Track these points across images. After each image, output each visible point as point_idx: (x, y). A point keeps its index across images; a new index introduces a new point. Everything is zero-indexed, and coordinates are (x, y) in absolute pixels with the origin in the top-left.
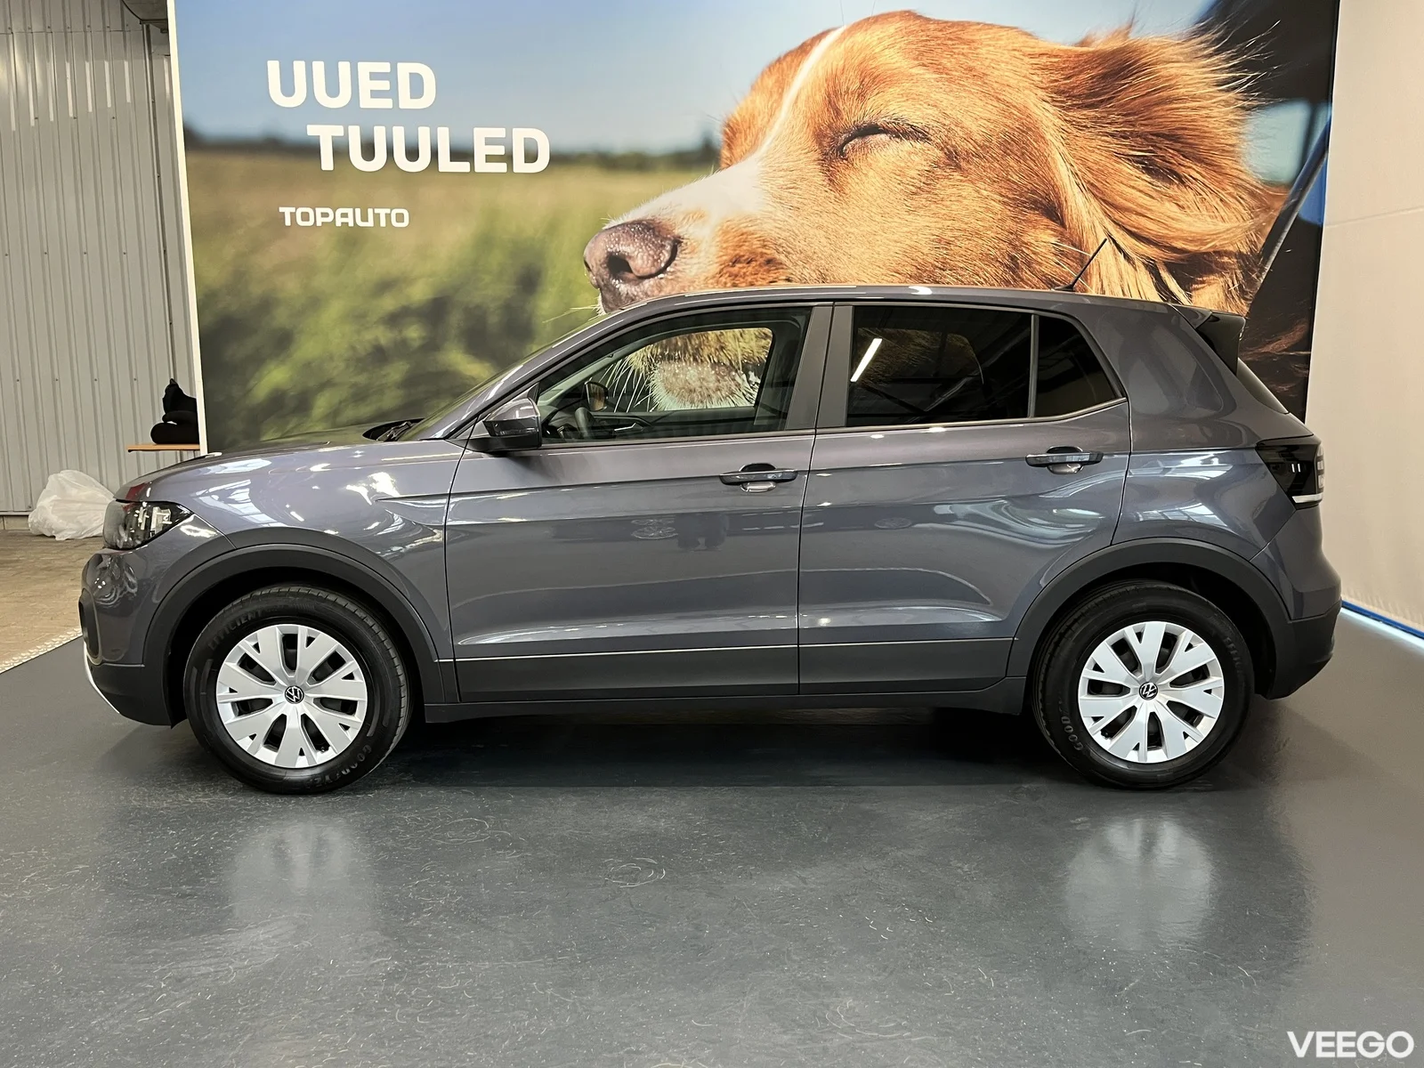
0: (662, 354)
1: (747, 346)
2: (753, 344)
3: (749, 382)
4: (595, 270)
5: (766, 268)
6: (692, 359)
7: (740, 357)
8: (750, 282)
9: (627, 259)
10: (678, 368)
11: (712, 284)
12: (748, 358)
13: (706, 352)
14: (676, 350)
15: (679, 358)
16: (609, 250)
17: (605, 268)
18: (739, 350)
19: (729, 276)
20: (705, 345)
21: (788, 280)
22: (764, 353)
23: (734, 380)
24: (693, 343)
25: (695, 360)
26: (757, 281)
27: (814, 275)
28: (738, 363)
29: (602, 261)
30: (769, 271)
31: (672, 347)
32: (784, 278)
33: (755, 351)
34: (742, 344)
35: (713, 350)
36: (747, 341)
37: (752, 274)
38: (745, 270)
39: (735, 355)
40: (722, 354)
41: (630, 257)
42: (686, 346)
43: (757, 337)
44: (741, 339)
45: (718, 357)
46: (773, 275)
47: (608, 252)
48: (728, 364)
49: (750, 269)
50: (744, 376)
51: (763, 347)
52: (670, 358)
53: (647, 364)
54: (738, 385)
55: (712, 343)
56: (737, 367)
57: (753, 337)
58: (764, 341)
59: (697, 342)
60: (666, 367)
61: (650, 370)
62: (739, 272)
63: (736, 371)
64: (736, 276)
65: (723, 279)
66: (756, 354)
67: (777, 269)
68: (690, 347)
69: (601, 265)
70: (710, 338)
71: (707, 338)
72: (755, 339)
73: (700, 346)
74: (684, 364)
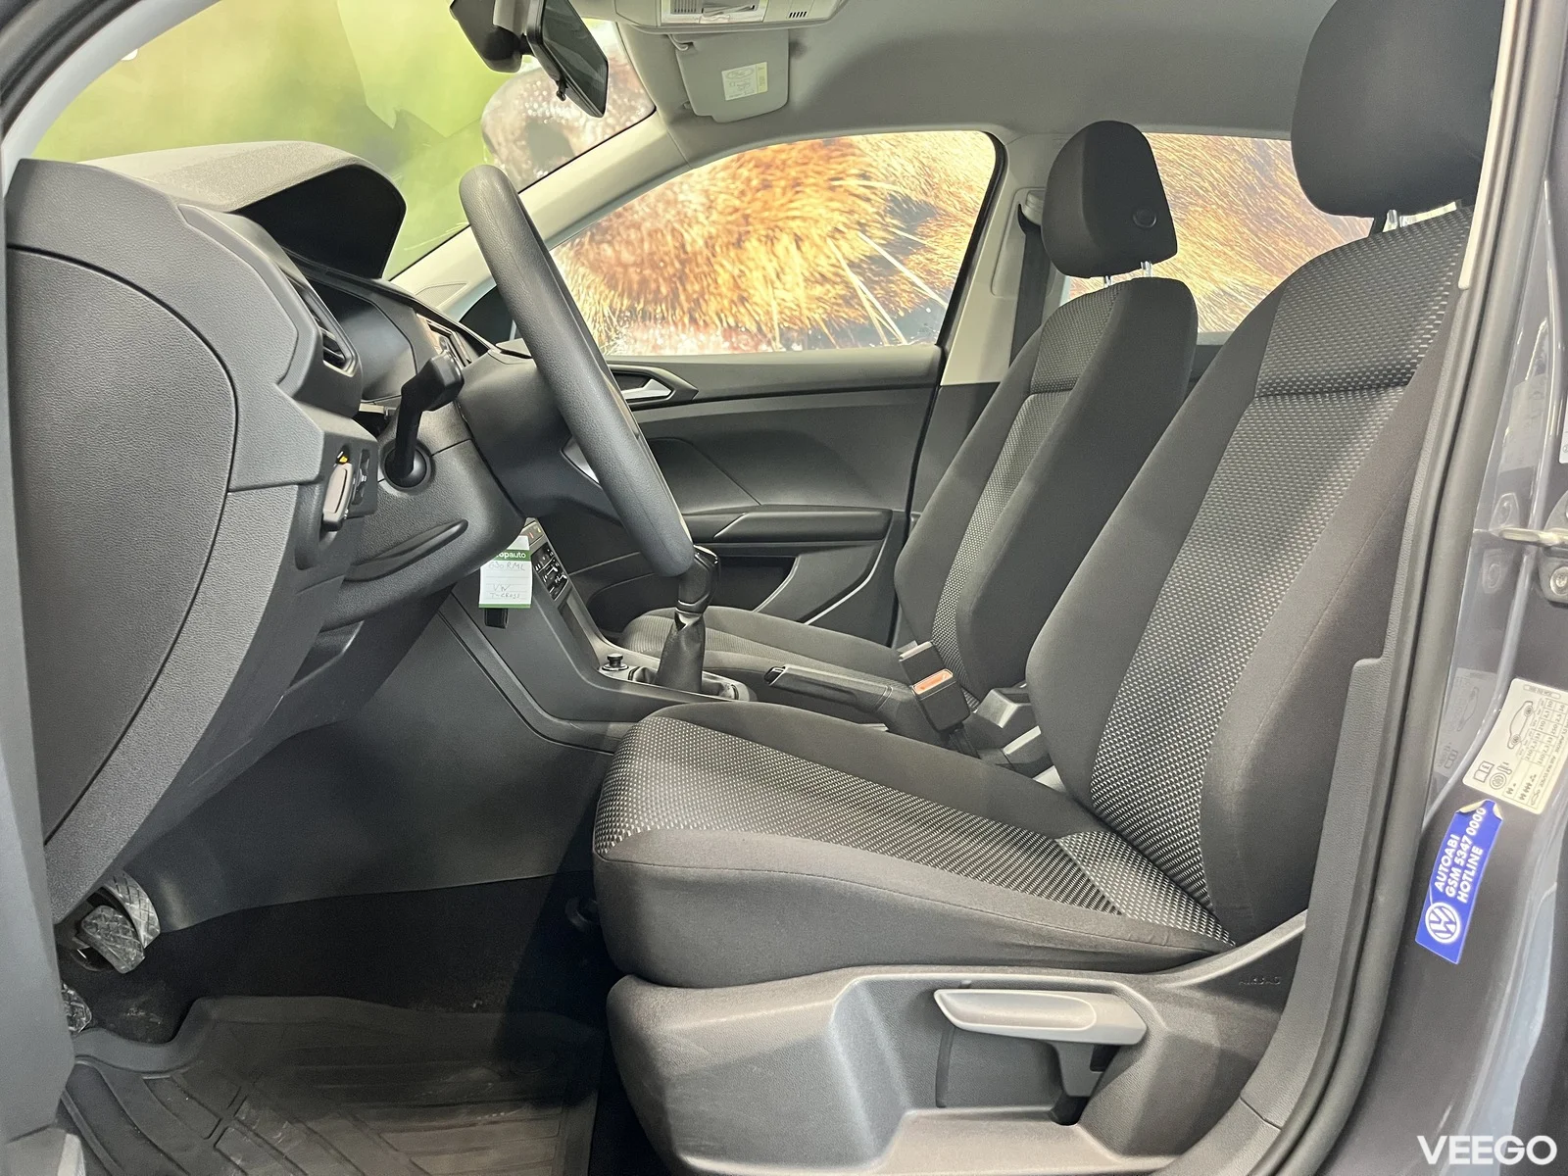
0: (632, 309)
1: (788, 297)
2: (800, 293)
4: (504, 151)
5: (823, 152)
6: (686, 320)
7: (776, 317)
8: (796, 179)
9: (566, 132)
10: (662, 336)
11: (723, 180)
12: (791, 320)
13: (713, 306)
14: (657, 301)
15: (663, 318)
16: (530, 112)
17: (522, 148)
18: (774, 303)
19: (756, 166)
20: (711, 293)
21: (864, 176)
22: (821, 311)
24: (689, 287)
25: (693, 320)
26: (807, 177)
27: (910, 168)
28: (772, 329)
29: (518, 133)
30: (829, 159)
31: (650, 297)
32: (855, 171)
33: (803, 305)
34: (780, 293)
35: (726, 302)
36: (788, 286)
37: (797, 163)
38: (783, 156)
39: (768, 313)
40: (742, 310)
41: (572, 129)
42: (676, 296)
43: (806, 280)
44: (778, 284)
45: (735, 316)
46: (835, 167)
47: (528, 117)
48: (754, 329)
49: (794, 154)
51: (819, 299)
52: (646, 316)
53: (603, 327)
55: (724, 290)
56: (770, 336)
57: (801, 279)
58: (819, 287)
59: (697, 287)
60: (638, 334)
61: (609, 338)
62: (774, 159)
64: (768, 166)
65: (744, 172)
66: (806, 312)
67: (843, 155)
68: (682, 297)
69: (515, 142)
70: (720, 281)
71: (716, 282)
72: (802, 284)
73: (702, 295)
74: (672, 328)
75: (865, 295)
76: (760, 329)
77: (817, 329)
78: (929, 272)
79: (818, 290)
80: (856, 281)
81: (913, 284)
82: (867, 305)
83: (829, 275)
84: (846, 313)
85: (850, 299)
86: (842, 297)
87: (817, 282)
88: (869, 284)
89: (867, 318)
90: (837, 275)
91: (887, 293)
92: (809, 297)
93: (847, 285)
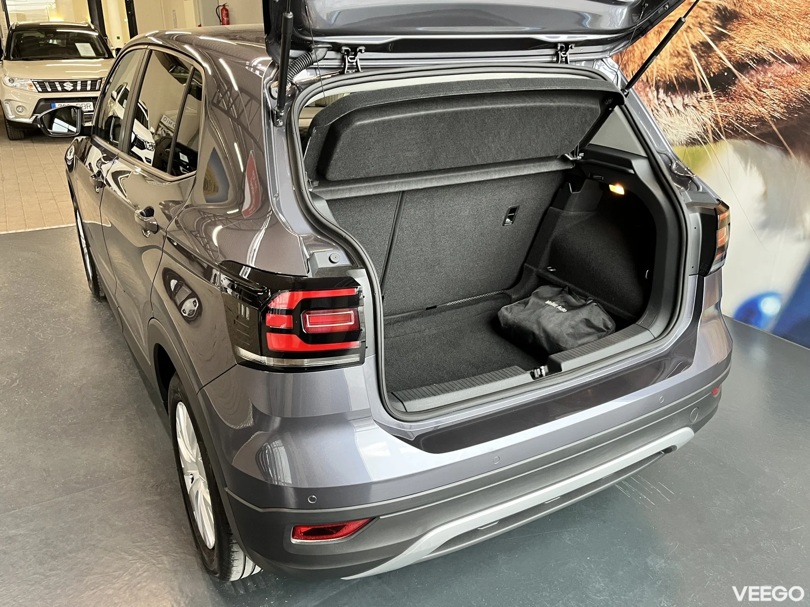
2: (667, 61)
3: (658, 99)
7: (655, 74)
20: (631, 61)
22: (675, 71)
23: (647, 95)
28: (652, 80)
33: (668, 68)
36: (663, 58)
43: (671, 55)
48: (645, 80)
50: (655, 93)
51: (675, 65)
54: (649, 101)
55: (636, 60)
56: (651, 84)
57: (668, 55)
58: (676, 59)
63: (650, 88)
66: (668, 72)
70: (635, 55)
71: (634, 55)
72: (669, 57)
73: (627, 62)
75: (697, 64)
76: (647, 81)
77: (671, 82)
78: (730, 52)
79: (675, 60)
80: (693, 55)
81: (721, 58)
82: (696, 69)
83: (681, 52)
84: (686, 73)
85: (689, 66)
86: (686, 65)
87: (675, 56)
88: (699, 57)
89: (695, 77)
90: (685, 52)
91: (707, 63)
92: (670, 64)
93: (689, 58)
